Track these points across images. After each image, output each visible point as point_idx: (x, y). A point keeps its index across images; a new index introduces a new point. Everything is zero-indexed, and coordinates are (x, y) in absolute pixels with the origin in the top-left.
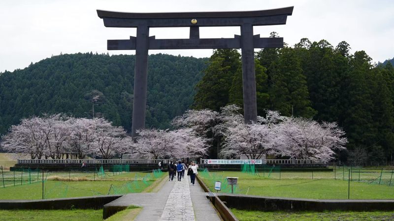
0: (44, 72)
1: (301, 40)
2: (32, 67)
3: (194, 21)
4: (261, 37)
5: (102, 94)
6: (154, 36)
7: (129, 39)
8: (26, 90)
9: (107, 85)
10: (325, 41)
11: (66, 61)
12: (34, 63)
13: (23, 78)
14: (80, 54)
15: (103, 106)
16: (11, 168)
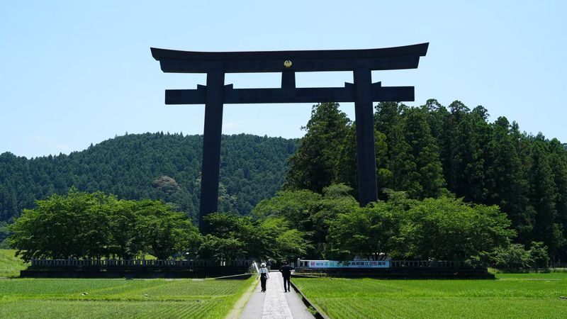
0: (105, 155)
1: (428, 101)
2: (92, 149)
3: (288, 64)
4: (382, 86)
5: (174, 181)
6: (232, 85)
7: (196, 88)
8: (84, 176)
9: (179, 170)
10: (459, 103)
11: (132, 143)
12: (94, 145)
13: (81, 162)
14: (148, 134)
15: (175, 195)
16: (22, 272)
